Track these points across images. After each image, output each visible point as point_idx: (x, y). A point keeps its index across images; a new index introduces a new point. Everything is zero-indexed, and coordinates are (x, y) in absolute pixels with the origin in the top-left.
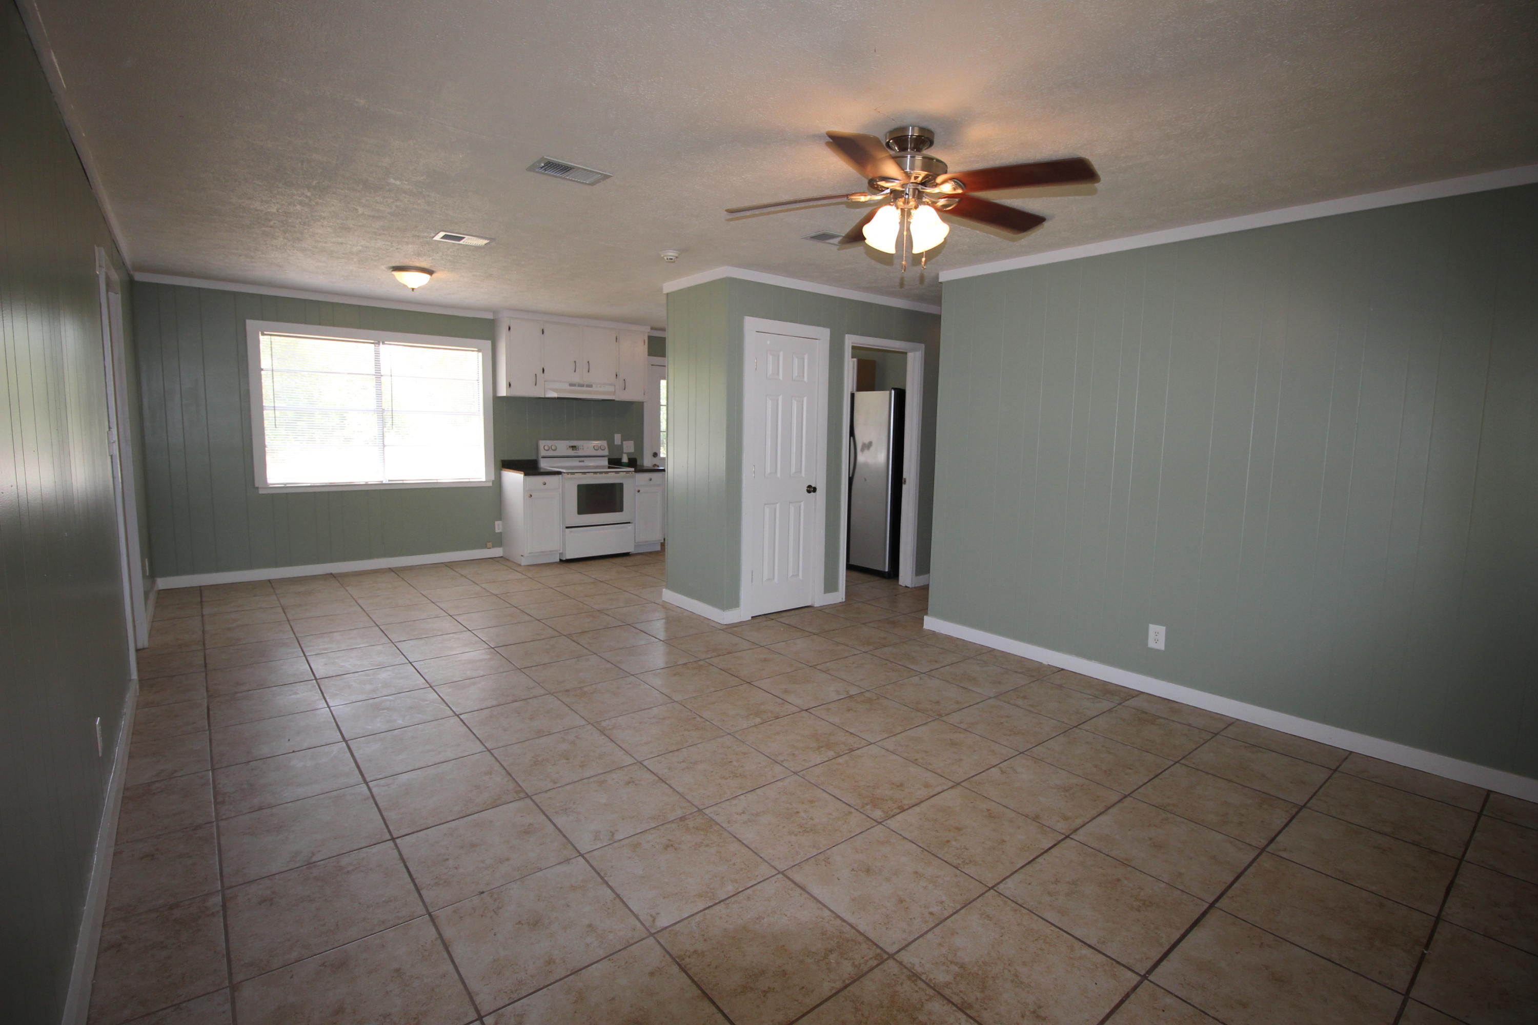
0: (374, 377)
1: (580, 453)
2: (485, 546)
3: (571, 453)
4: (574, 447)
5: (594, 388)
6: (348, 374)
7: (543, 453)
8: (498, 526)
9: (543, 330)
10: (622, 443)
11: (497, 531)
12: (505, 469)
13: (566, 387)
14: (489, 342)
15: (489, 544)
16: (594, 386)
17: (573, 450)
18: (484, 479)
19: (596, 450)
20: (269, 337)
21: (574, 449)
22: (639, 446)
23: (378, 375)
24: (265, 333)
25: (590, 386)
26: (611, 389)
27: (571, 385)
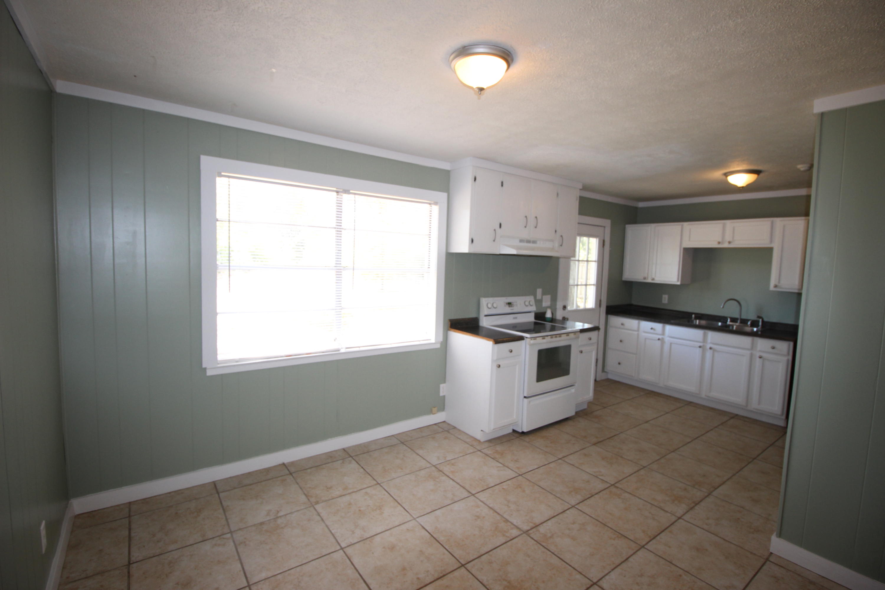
0: (335, 230)
1: (515, 309)
2: (431, 412)
3: (508, 310)
4: (509, 304)
5: (539, 244)
6: (309, 226)
7: (485, 311)
8: (444, 389)
9: (502, 182)
10: (542, 298)
11: (441, 394)
12: (453, 330)
13: (517, 243)
14: (445, 195)
15: (434, 410)
16: (538, 242)
17: (509, 307)
18: (433, 341)
19: (527, 306)
20: (227, 179)
21: (510, 305)
22: (554, 299)
23: (339, 229)
24: (223, 174)
25: (534, 242)
26: (549, 245)
27: (521, 241)
